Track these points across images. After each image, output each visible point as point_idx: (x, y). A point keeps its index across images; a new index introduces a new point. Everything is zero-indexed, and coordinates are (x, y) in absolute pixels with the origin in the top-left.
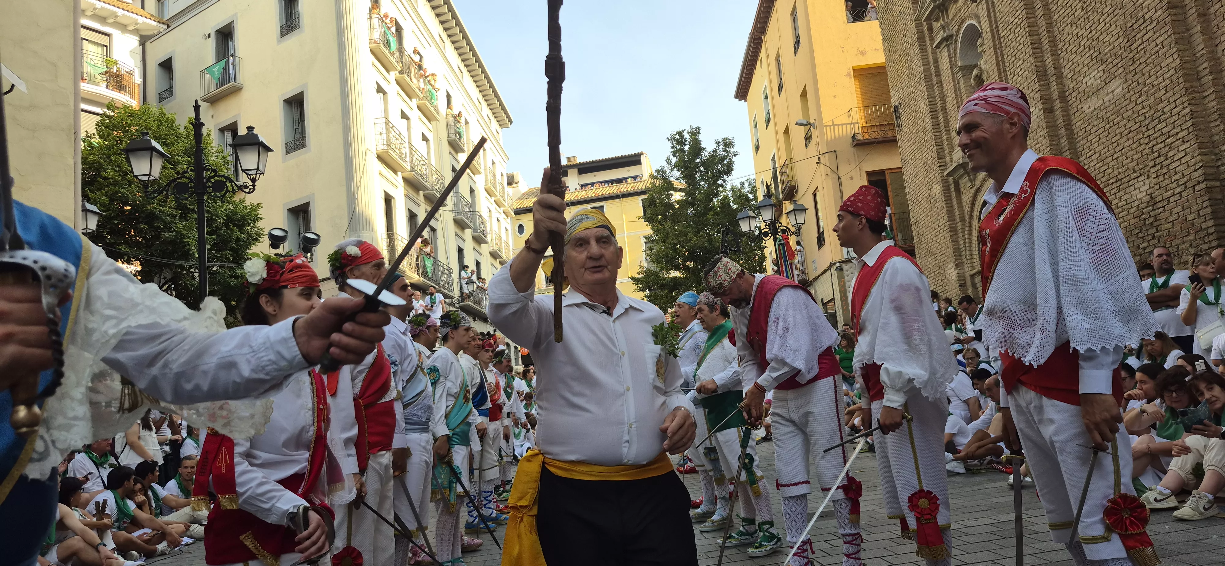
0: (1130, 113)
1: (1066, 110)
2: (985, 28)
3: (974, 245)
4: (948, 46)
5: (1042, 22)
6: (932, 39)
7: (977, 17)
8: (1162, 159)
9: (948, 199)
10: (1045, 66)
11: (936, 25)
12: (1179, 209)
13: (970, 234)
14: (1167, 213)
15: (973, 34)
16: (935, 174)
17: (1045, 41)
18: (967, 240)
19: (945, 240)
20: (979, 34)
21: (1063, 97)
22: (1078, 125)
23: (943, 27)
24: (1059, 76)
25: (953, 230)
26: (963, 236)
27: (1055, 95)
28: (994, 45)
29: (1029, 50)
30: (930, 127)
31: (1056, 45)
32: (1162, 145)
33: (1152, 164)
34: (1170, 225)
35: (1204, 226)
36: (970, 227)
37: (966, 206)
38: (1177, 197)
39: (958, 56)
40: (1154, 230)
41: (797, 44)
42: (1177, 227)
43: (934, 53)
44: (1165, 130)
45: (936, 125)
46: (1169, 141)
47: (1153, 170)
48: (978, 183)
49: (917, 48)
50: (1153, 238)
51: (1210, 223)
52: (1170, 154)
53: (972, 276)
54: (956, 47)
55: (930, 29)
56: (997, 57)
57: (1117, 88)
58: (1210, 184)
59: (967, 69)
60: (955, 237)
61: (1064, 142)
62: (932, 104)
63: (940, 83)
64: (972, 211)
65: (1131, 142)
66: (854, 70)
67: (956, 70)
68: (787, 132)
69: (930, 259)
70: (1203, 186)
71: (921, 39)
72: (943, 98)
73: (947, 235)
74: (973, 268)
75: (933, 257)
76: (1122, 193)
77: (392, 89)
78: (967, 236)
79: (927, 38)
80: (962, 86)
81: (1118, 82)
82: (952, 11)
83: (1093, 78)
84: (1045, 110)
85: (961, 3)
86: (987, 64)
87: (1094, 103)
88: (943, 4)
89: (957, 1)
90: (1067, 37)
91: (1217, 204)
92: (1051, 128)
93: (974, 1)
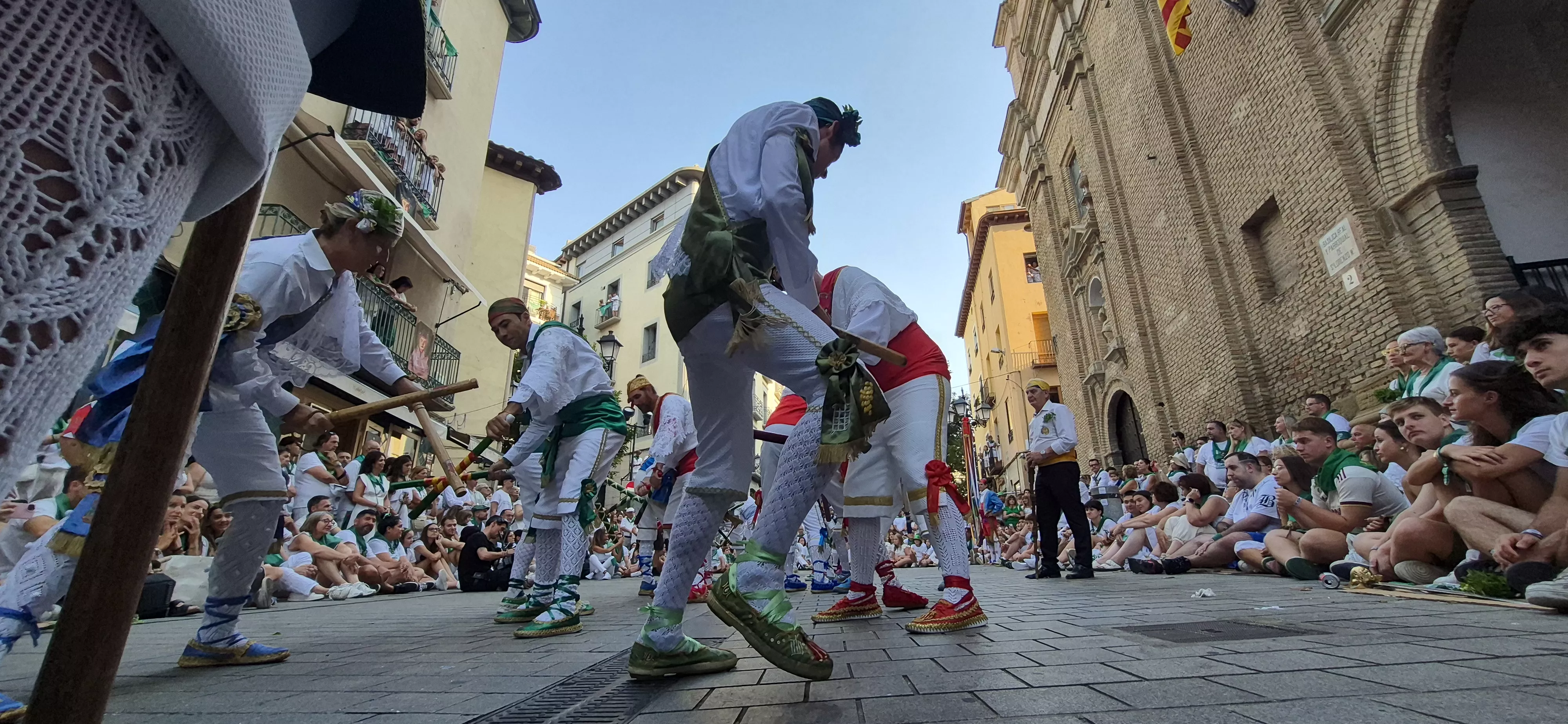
1: (1155, 333)
2: (1104, 281)
4: (1082, 293)
5: (1136, 275)
6: (1073, 290)
7: (1098, 273)
8: (1211, 363)
9: (1087, 400)
10: (1139, 304)
11: (1075, 280)
12: (1224, 398)
14: (1218, 402)
15: (1097, 285)
16: (1078, 383)
17: (1139, 287)
18: (1101, 430)
20: (1100, 286)
21: (1152, 325)
22: (1163, 344)
23: (1078, 281)
24: (1150, 311)
25: (1091, 423)
27: (1147, 324)
28: (1110, 292)
29: (1129, 294)
30: (1073, 350)
31: (1146, 290)
32: (1210, 354)
34: (1219, 411)
35: (1239, 409)
36: (1103, 421)
37: (1099, 405)
38: (1222, 390)
39: (1089, 300)
41: (993, 297)
43: (1074, 299)
44: (1211, 343)
45: (1077, 349)
46: (1214, 351)
47: (1207, 372)
48: (1106, 388)
49: (1062, 296)
51: (1243, 407)
52: (1216, 360)
53: (1106, 458)
54: (1087, 295)
55: (1072, 283)
56: (1111, 300)
57: (1184, 317)
58: (1242, 379)
59: (1095, 309)
60: (1093, 428)
61: (1154, 356)
62: (1074, 334)
63: (1079, 319)
64: (1103, 410)
65: (1195, 354)
66: (1033, 315)
67: (1088, 309)
68: (988, 358)
70: (1236, 381)
71: (1065, 289)
72: (1082, 330)
74: (1106, 451)
76: (1193, 390)
78: (1101, 427)
79: (1069, 289)
80: (1093, 321)
81: (1184, 313)
82: (1085, 269)
83: (1169, 312)
84: (1140, 334)
85: (1089, 265)
86: (1107, 305)
87: (1171, 328)
88: (1078, 266)
89: (1086, 264)
90: (1153, 283)
91: (1247, 395)
92: (1146, 346)
93: (1095, 262)
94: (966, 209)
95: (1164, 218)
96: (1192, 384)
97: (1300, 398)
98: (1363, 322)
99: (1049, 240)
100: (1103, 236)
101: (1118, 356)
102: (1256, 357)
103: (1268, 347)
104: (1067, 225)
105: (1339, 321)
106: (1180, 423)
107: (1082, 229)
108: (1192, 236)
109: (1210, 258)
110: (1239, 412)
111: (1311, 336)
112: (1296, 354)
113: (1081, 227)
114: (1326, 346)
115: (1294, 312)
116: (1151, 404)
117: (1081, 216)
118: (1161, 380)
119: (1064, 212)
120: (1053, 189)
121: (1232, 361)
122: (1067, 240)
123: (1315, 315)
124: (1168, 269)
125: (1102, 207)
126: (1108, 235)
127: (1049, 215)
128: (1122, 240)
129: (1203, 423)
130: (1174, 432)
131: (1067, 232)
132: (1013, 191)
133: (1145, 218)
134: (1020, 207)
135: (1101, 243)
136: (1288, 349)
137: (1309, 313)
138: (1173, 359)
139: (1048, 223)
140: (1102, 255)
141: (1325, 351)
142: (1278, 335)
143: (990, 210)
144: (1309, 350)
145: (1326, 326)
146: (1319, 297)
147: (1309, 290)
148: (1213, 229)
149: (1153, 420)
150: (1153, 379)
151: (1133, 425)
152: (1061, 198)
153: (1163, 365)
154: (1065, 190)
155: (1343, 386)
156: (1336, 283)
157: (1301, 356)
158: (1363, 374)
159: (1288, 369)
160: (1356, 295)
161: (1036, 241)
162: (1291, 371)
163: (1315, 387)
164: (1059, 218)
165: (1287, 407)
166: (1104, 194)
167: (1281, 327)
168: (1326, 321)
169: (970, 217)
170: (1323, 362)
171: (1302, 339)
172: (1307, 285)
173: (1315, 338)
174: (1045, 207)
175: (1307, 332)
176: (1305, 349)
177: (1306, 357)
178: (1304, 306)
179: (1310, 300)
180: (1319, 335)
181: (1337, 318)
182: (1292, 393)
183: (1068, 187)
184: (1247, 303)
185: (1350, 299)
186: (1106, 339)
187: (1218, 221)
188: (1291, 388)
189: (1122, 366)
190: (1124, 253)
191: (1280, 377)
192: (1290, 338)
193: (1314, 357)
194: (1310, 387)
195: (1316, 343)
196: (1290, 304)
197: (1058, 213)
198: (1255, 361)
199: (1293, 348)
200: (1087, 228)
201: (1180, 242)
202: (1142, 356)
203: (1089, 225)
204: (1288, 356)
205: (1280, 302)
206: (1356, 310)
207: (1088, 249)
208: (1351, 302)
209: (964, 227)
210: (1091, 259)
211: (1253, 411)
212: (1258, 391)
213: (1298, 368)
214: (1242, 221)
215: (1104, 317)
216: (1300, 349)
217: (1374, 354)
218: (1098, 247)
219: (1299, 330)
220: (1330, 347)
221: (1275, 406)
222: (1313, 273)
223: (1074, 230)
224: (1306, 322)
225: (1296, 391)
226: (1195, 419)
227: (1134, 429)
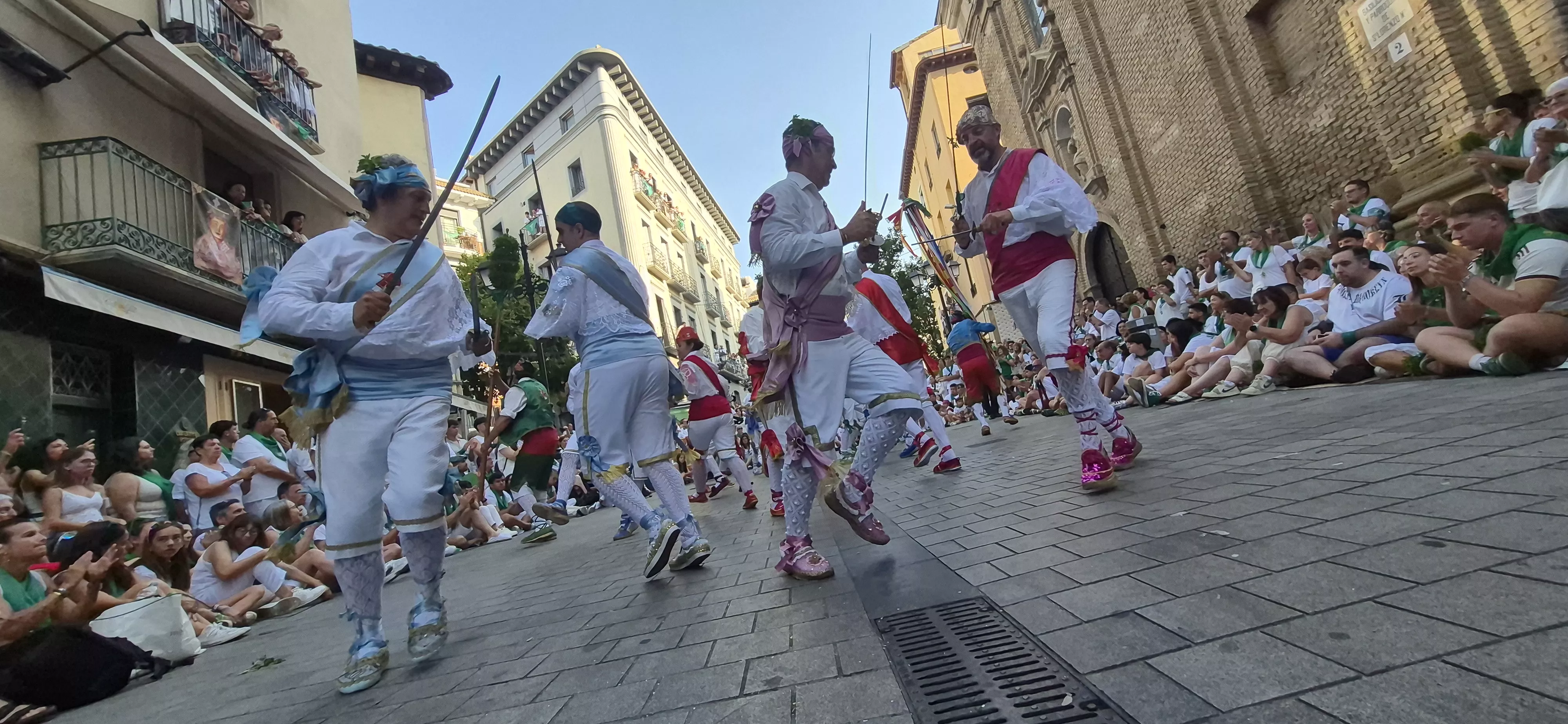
0: (1186, 147)
1: (1139, 155)
2: (1073, 108)
4: (1047, 128)
5: (1114, 94)
6: (1035, 126)
7: (1066, 102)
8: (1213, 174)
10: (1120, 126)
11: (1037, 114)
12: (1230, 208)
14: (1222, 214)
15: (1065, 115)
17: (1118, 108)
20: (1069, 115)
21: (1136, 147)
22: (1149, 164)
23: (1042, 115)
24: (1132, 132)
27: (1130, 145)
28: (1081, 120)
29: (1107, 117)
31: (1126, 109)
32: (1212, 164)
33: (1206, 180)
35: (1250, 217)
38: (1228, 200)
39: (1056, 133)
40: (1214, 230)
41: (939, 150)
42: (1231, 223)
43: (1038, 134)
44: (1213, 153)
46: (1217, 160)
49: (1024, 135)
50: (1214, 236)
51: (1255, 214)
52: (1220, 169)
53: (1085, 293)
54: (1053, 128)
55: (1033, 118)
56: (1084, 128)
57: (1175, 131)
58: (1251, 185)
59: (1063, 142)
61: (1140, 179)
65: (1189, 168)
67: (1055, 144)
68: (939, 216)
70: (1245, 187)
71: (1027, 127)
74: (1085, 287)
76: (1187, 208)
77: (653, 223)
79: (1032, 125)
80: (1061, 154)
81: (1175, 126)
82: (1048, 101)
83: (1156, 127)
84: (1123, 158)
85: (1053, 93)
86: (1077, 135)
87: (1160, 145)
88: (1040, 97)
89: (1050, 93)
90: (1134, 101)
91: (1258, 199)
92: (1130, 170)
93: (1062, 89)
94: (897, 59)
95: (1146, 23)
96: (1186, 201)
98: (1414, 95)
99: (1003, 74)
100: (1072, 58)
101: (1095, 187)
102: (1267, 159)
103: (1280, 145)
104: (1023, 54)
105: (1381, 99)
107: (1044, 54)
108: (1187, 36)
109: (1209, 57)
110: (1249, 220)
111: (1335, 125)
112: (1316, 147)
113: (1044, 53)
114: (1357, 131)
115: (1314, 102)
116: (1139, 228)
117: (1039, 41)
118: (1149, 203)
119: (1018, 40)
120: (1002, 14)
121: (1241, 167)
122: (1026, 70)
123: (1342, 100)
124: (1153, 81)
125: (1068, 25)
126: (1078, 54)
127: (1001, 46)
128: (1095, 57)
129: (1200, 239)
130: (1166, 254)
131: (1023, 63)
132: (954, 27)
133: (1121, 28)
134: (965, 45)
135: (1070, 65)
136: (1306, 143)
137: (1333, 100)
138: (1162, 179)
139: (1001, 55)
140: (1071, 81)
141: (1354, 137)
142: (1294, 130)
143: (926, 55)
144: (1334, 139)
145: (1357, 110)
146: (1349, 78)
147: (1336, 72)
148: (1211, 23)
149: (1141, 247)
150: (1140, 203)
151: (1113, 256)
152: (1014, 24)
153: (1150, 187)
154: (1018, 14)
155: (1377, 171)
156: (1378, 56)
157: (1324, 148)
158: (1411, 152)
159: (1306, 164)
160: (1407, 65)
161: (985, 80)
162: (1310, 166)
163: (1341, 179)
164: (1012, 48)
165: (1304, 206)
166: (1071, 7)
167: (1298, 120)
168: (1357, 103)
169: (901, 68)
170: (1351, 150)
171: (1325, 128)
172: (1333, 67)
173: (1342, 125)
174: (996, 38)
175: (1331, 120)
176: (1328, 139)
177: (1330, 147)
178: (1327, 91)
179: (1336, 84)
180: (1347, 121)
181: (1379, 96)
183: (1020, 9)
184: (1255, 100)
185: (1398, 70)
186: (1079, 171)
187: (1216, 14)
188: (1310, 184)
189: (1101, 196)
190: (1099, 71)
191: (1296, 176)
192: (1309, 131)
193: (1340, 145)
195: (1342, 130)
196: (1310, 92)
197: (1011, 42)
198: (1266, 162)
199: (1313, 140)
200: (1051, 51)
201: (1172, 46)
202: (1127, 182)
203: (1054, 48)
204: (1306, 151)
205: (1297, 93)
206: (1405, 82)
207: (1052, 79)
208: (1399, 74)
209: (896, 79)
210: (1054, 89)
211: (1264, 216)
212: (1270, 194)
213: (1318, 162)
214: (1248, 7)
215: (1074, 149)
216: (1322, 141)
217: (1427, 128)
218: (1065, 72)
219: (1322, 118)
220: (1360, 131)
221: (1290, 206)
222: (1341, 52)
223: (1033, 58)
224: (1330, 110)
225: (1316, 186)
226: (1190, 237)
227: (1115, 259)
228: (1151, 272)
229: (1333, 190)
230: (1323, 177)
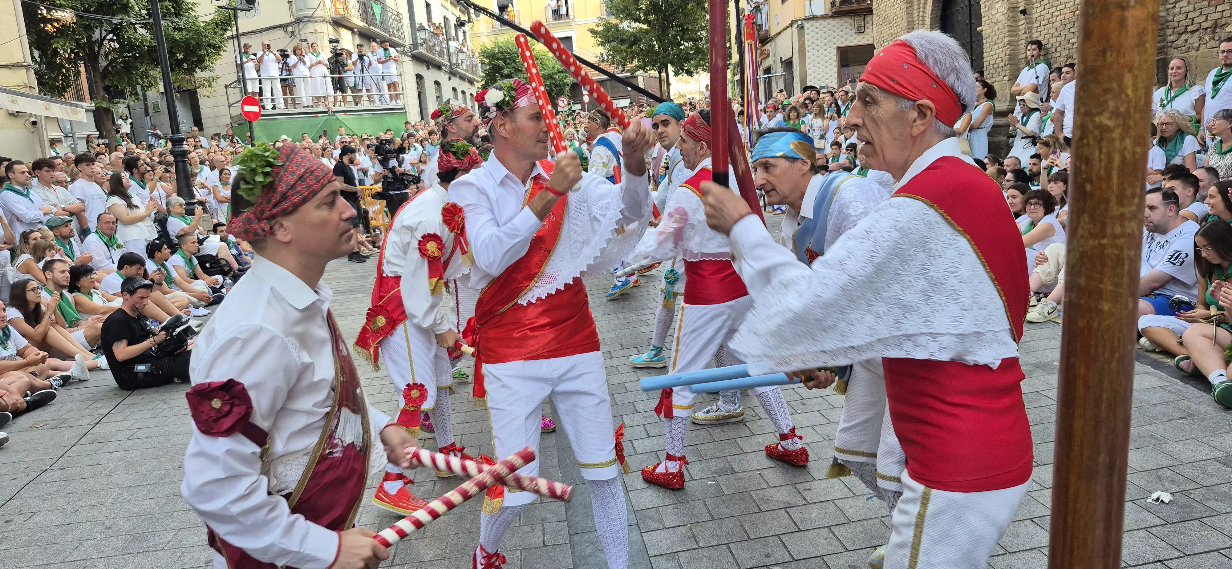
3: (927, 19)
13: (924, 8)
18: (921, 14)
19: (900, 12)
26: (919, 8)
60: (910, 9)
69: (885, 28)
73: (904, 6)
75: (888, 26)
78: (921, 10)
97: (1206, 29)
106: (1035, 25)
129: (1066, 32)
149: (1000, 17)
165: (1184, 37)
182: (1197, 20)
188: (1198, 13)
194: (1222, 17)
221: (1169, 32)
226: (1057, 24)
227: (967, 16)
228: (1003, 55)
229: (1218, 30)
230: (1213, 8)
